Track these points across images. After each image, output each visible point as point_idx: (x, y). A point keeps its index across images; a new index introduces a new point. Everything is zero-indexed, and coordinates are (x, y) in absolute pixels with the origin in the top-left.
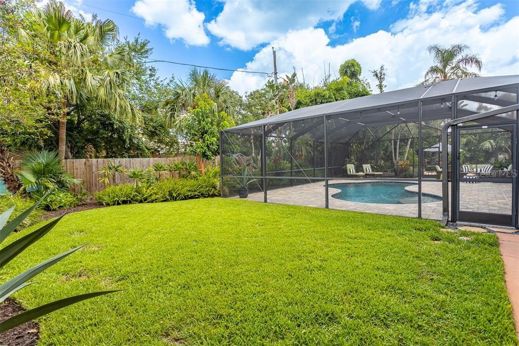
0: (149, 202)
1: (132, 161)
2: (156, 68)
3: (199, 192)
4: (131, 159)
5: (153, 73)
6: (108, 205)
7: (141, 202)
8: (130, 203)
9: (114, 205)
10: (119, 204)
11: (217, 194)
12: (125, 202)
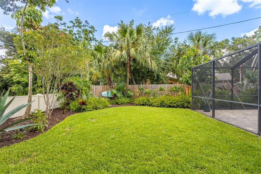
0: (153, 106)
1: (157, 86)
2: (178, 38)
3: (177, 104)
4: (157, 85)
5: (177, 41)
6: (136, 105)
7: (149, 106)
8: (145, 105)
9: (139, 105)
10: (141, 105)
11: (190, 107)
12: (143, 105)
